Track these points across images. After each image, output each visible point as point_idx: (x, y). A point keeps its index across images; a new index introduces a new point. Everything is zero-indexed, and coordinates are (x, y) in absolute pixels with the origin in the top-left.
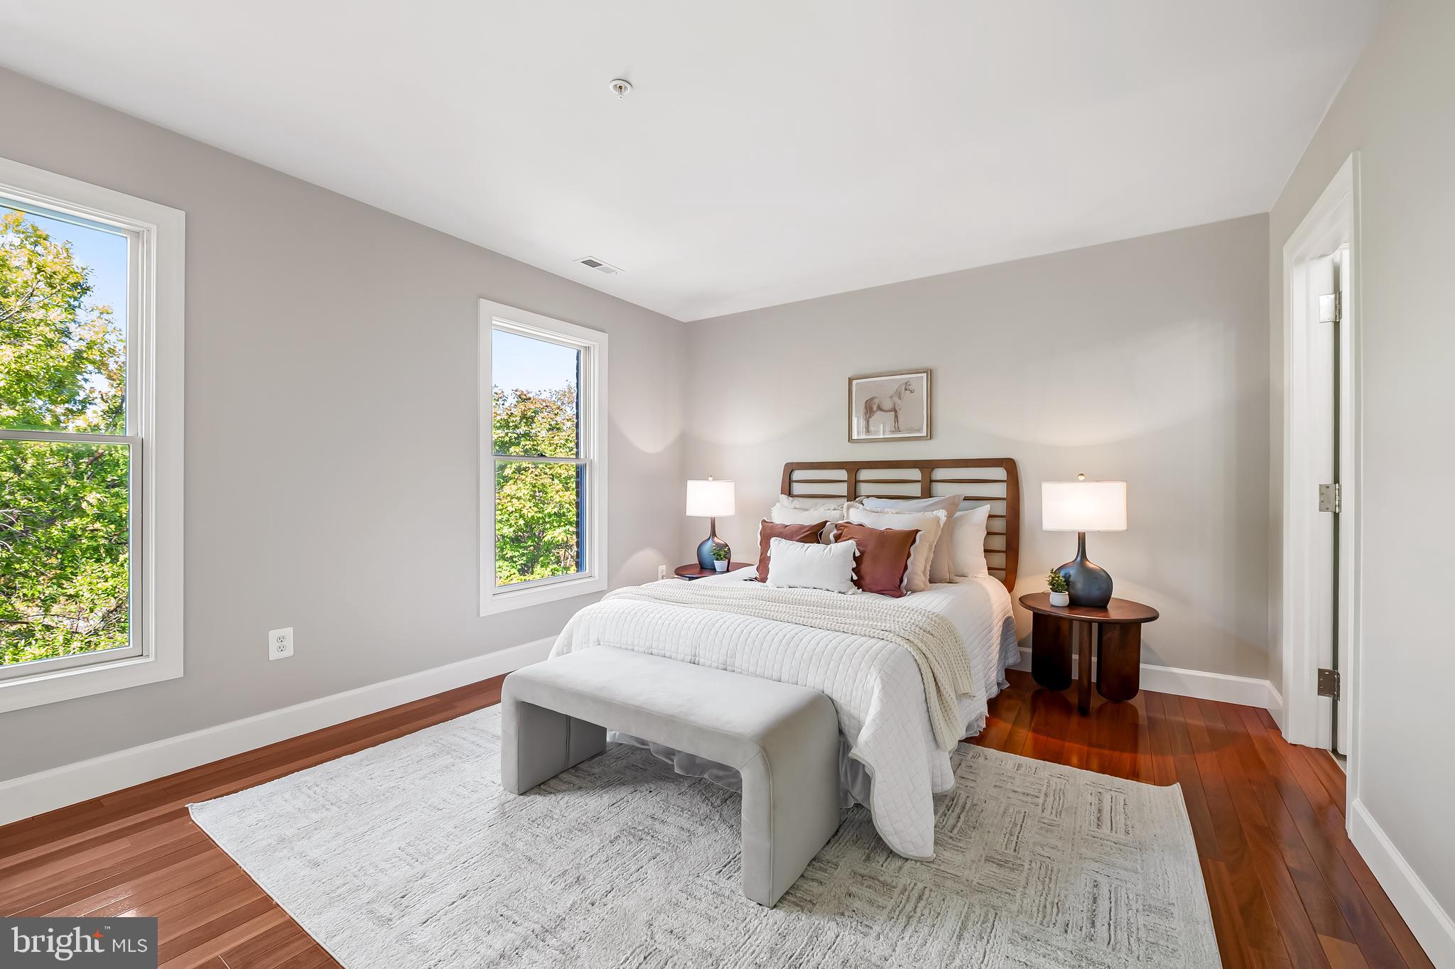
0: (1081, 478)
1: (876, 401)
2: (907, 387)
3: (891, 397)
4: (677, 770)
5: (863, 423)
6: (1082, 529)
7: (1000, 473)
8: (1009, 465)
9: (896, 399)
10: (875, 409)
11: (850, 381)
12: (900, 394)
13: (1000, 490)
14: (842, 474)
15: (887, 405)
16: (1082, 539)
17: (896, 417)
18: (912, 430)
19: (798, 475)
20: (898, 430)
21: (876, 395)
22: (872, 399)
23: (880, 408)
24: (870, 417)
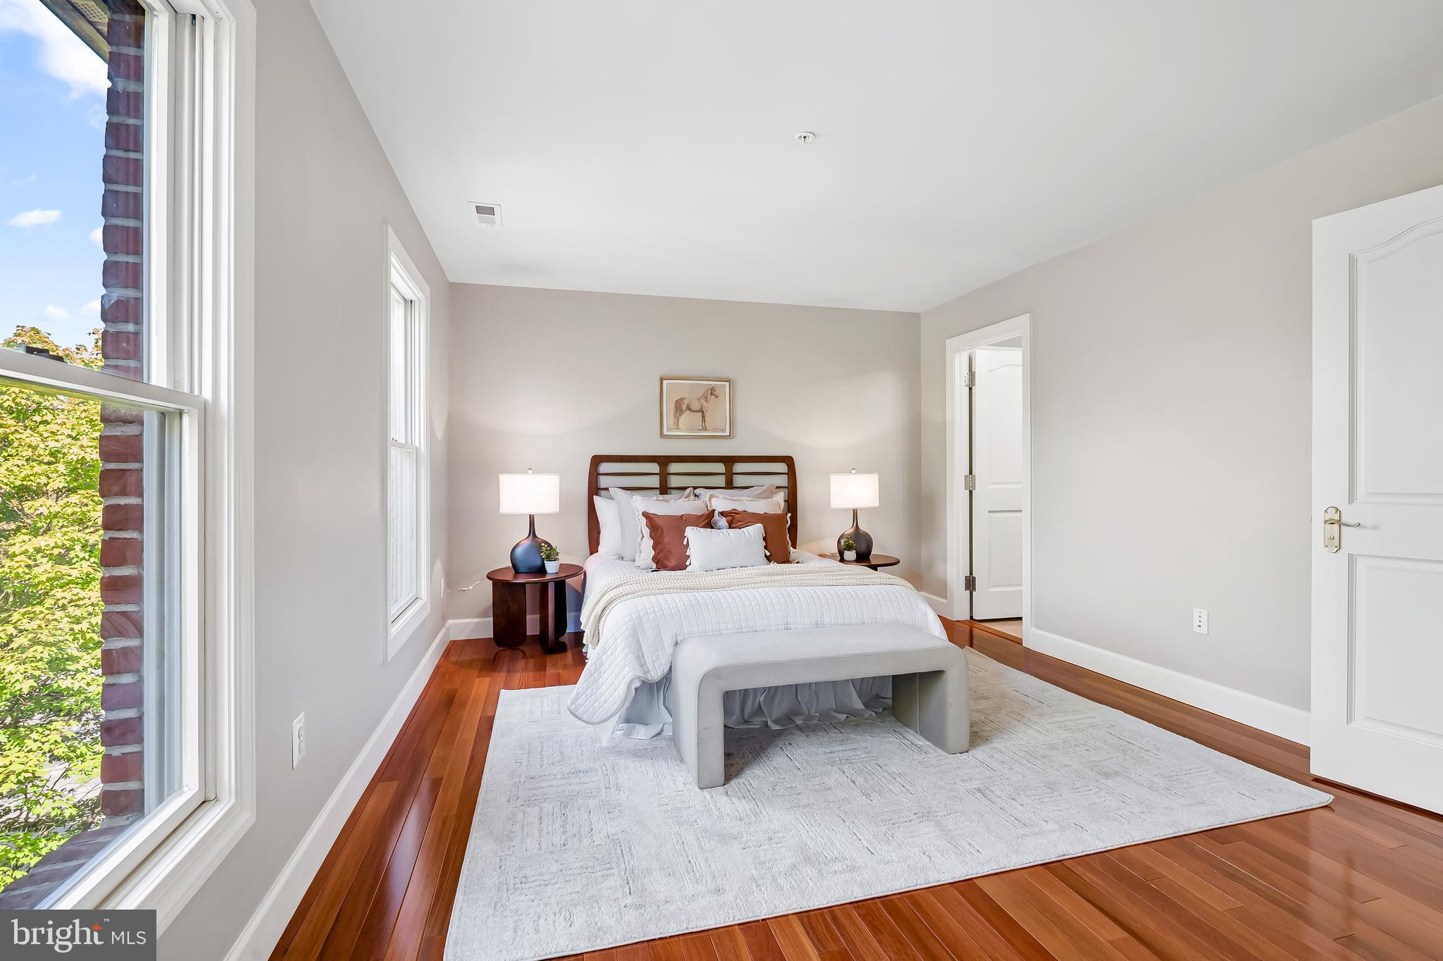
0: (854, 471)
1: (686, 402)
2: (712, 391)
3: (699, 399)
4: (775, 727)
5: (672, 419)
6: (855, 507)
7: (782, 467)
8: (789, 461)
9: (703, 401)
10: (684, 409)
11: (662, 380)
12: (706, 398)
13: (783, 481)
14: (654, 467)
15: (696, 406)
16: (855, 513)
17: (703, 417)
18: (715, 430)
19: (604, 467)
20: (705, 429)
21: (686, 397)
22: (682, 399)
23: (689, 409)
24: (680, 416)
